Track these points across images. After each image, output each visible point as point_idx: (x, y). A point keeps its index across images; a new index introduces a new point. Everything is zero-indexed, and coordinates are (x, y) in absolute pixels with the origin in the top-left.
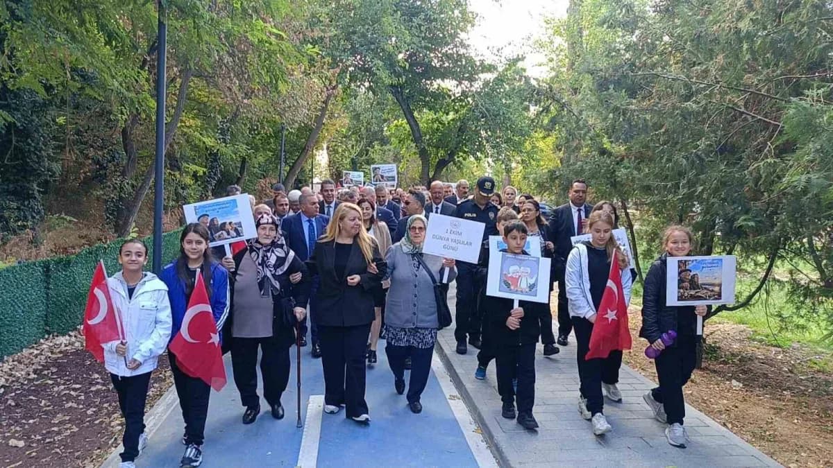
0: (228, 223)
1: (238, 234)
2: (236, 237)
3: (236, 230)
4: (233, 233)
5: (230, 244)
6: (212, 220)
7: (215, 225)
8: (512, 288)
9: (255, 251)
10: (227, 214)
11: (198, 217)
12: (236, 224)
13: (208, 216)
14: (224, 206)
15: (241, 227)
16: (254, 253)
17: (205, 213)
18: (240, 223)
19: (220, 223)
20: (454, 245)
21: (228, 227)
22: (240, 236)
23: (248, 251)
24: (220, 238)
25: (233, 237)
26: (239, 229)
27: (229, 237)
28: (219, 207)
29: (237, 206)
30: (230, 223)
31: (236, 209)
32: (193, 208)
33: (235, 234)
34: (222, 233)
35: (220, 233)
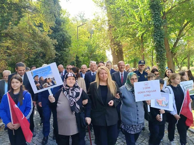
0: (48, 79)
1: (54, 84)
2: (53, 85)
3: (52, 82)
4: (51, 84)
5: (51, 89)
6: (40, 78)
7: (42, 80)
8: (160, 104)
9: (66, 90)
10: (47, 74)
11: (33, 77)
12: (52, 79)
13: (38, 76)
14: (45, 70)
15: (54, 80)
16: (65, 92)
17: (36, 75)
18: (54, 78)
19: (44, 79)
20: (148, 93)
21: (48, 81)
22: (55, 85)
23: (62, 91)
24: (46, 87)
25: (51, 86)
26: (54, 81)
27: (49, 86)
28: (42, 71)
29: (51, 70)
30: (49, 79)
31: (51, 71)
32: (31, 73)
33: (52, 84)
34: (46, 84)
35: (45, 84)
